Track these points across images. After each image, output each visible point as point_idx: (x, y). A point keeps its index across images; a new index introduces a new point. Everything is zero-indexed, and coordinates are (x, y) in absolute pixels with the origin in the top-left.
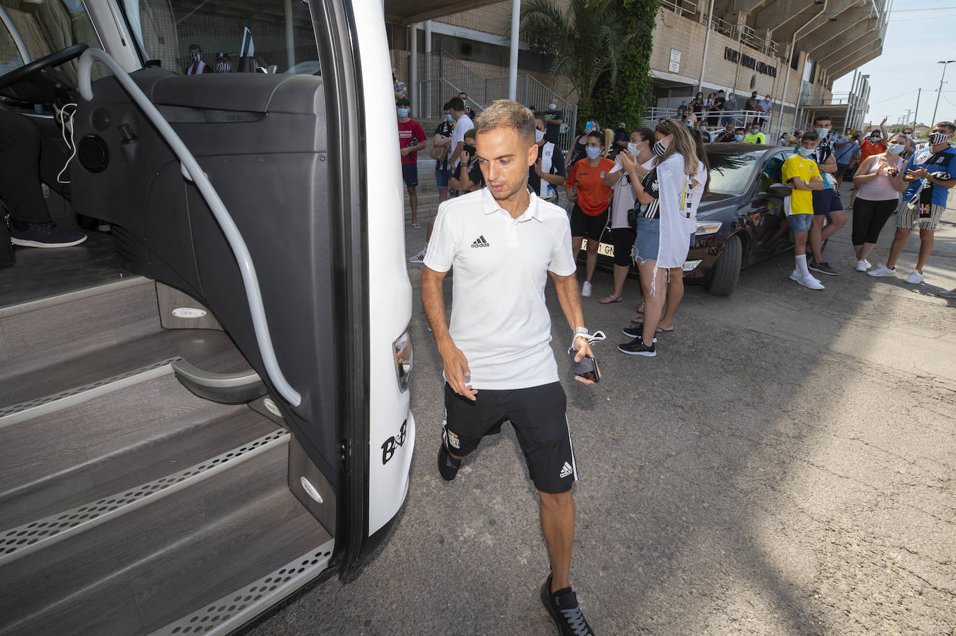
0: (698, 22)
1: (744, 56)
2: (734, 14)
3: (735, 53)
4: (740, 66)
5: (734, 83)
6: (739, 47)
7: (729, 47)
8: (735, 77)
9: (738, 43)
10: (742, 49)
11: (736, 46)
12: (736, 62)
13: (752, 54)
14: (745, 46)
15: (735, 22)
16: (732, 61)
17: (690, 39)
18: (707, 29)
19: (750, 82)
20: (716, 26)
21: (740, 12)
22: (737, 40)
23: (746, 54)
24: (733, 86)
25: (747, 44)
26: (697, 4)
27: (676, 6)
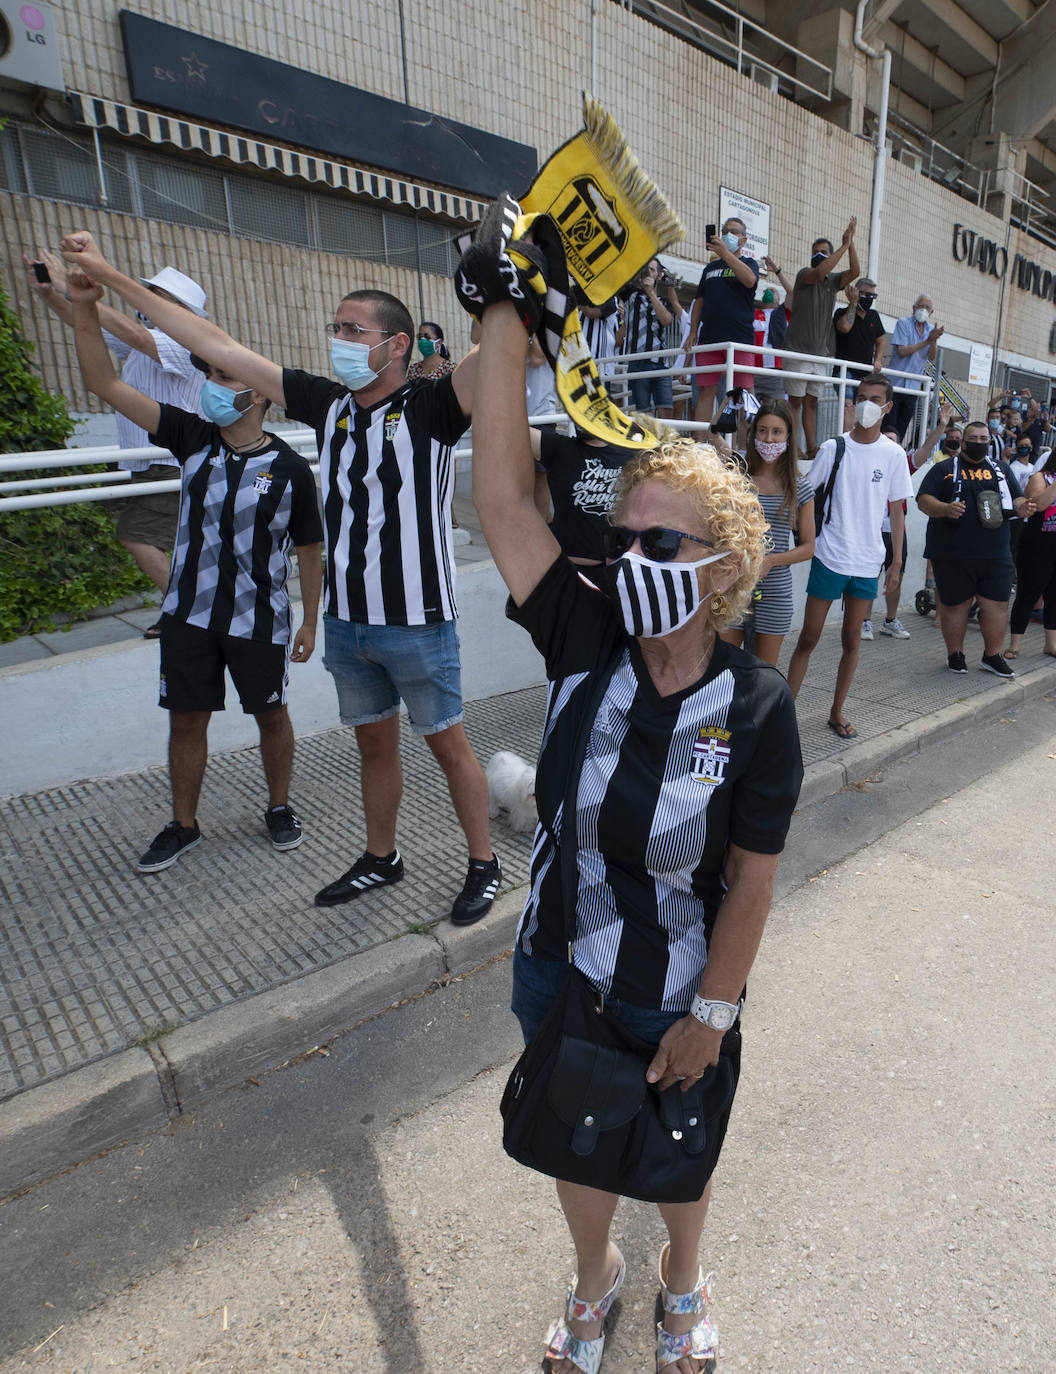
0: (846, 127)
1: (1021, 262)
2: (989, 143)
3: (988, 248)
4: (1011, 290)
5: (993, 331)
6: (1002, 235)
7: (967, 226)
8: (995, 314)
9: (1003, 224)
10: (1013, 240)
11: (992, 228)
12: (993, 271)
13: (1048, 259)
14: (1024, 235)
15: (992, 165)
16: (982, 269)
17: (806, 171)
18: (876, 155)
19: (1047, 335)
20: (926, 163)
21: (1003, 137)
22: (1000, 215)
23: (1029, 259)
24: (991, 342)
25: (1031, 233)
26: (834, 69)
27: (741, 51)
